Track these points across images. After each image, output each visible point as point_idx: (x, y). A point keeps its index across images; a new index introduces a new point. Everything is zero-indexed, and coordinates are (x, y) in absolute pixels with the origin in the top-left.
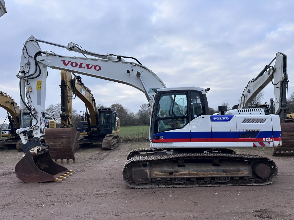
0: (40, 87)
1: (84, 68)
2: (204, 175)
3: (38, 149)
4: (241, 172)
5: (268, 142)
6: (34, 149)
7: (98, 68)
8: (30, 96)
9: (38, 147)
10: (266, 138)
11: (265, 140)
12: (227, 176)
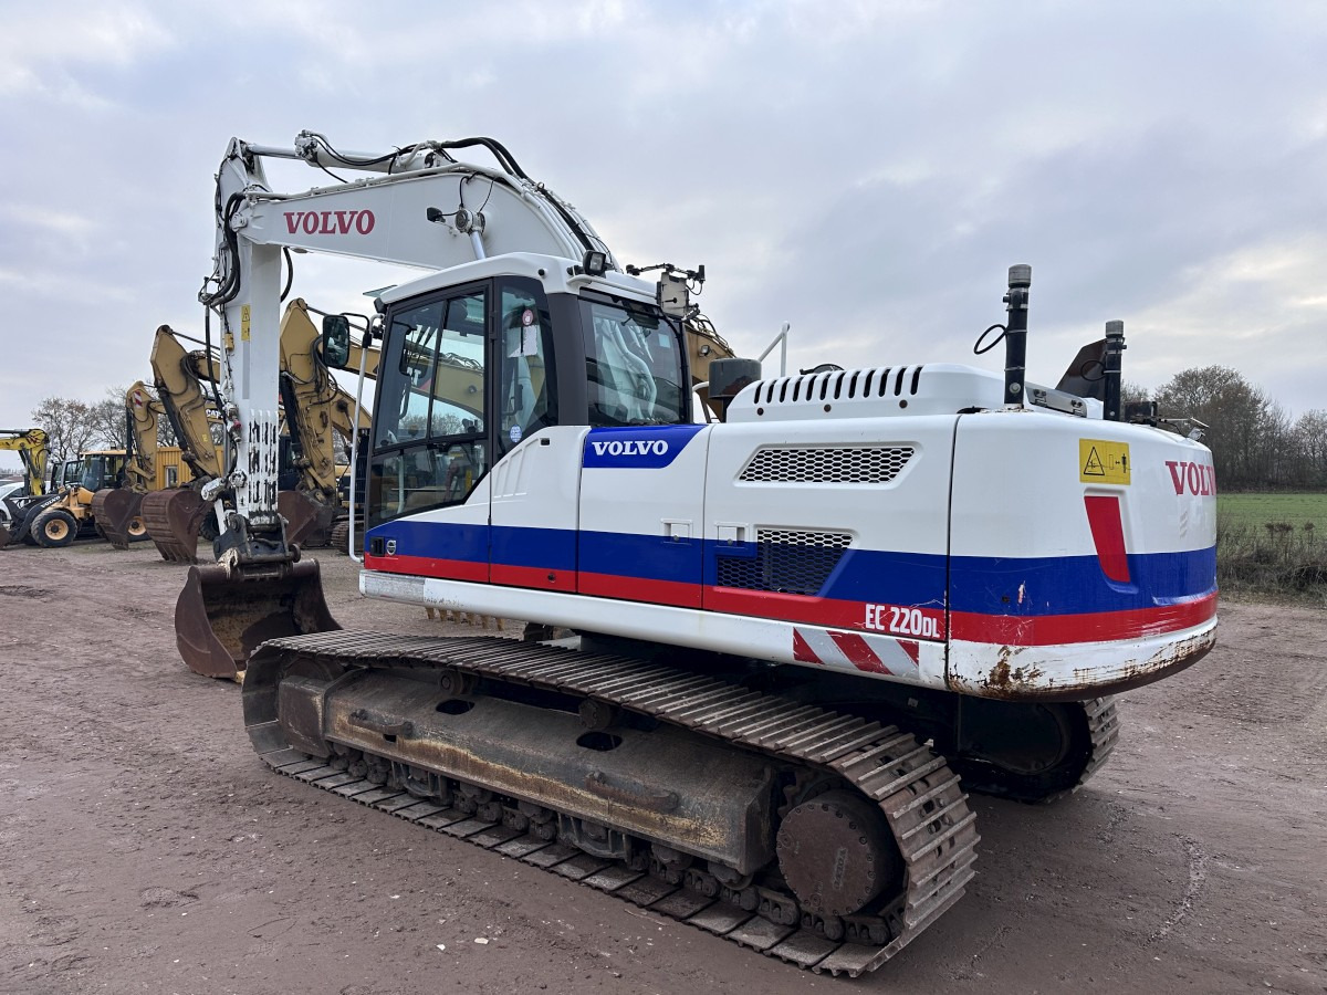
0: (249, 330)
1: (333, 231)
2: (512, 785)
3: (231, 557)
4: (686, 822)
5: (904, 645)
7: (365, 222)
8: (230, 367)
9: (232, 552)
10: (888, 602)
11: (887, 618)
12: (612, 820)
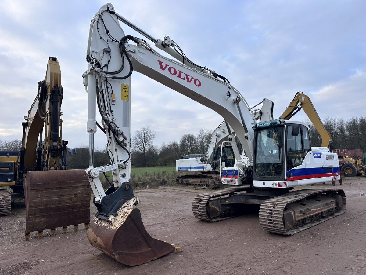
0: (127, 96)
1: (184, 79)
3: (134, 202)
6: (128, 203)
7: (197, 83)
8: (112, 109)
9: (135, 199)
11: (336, 174)
